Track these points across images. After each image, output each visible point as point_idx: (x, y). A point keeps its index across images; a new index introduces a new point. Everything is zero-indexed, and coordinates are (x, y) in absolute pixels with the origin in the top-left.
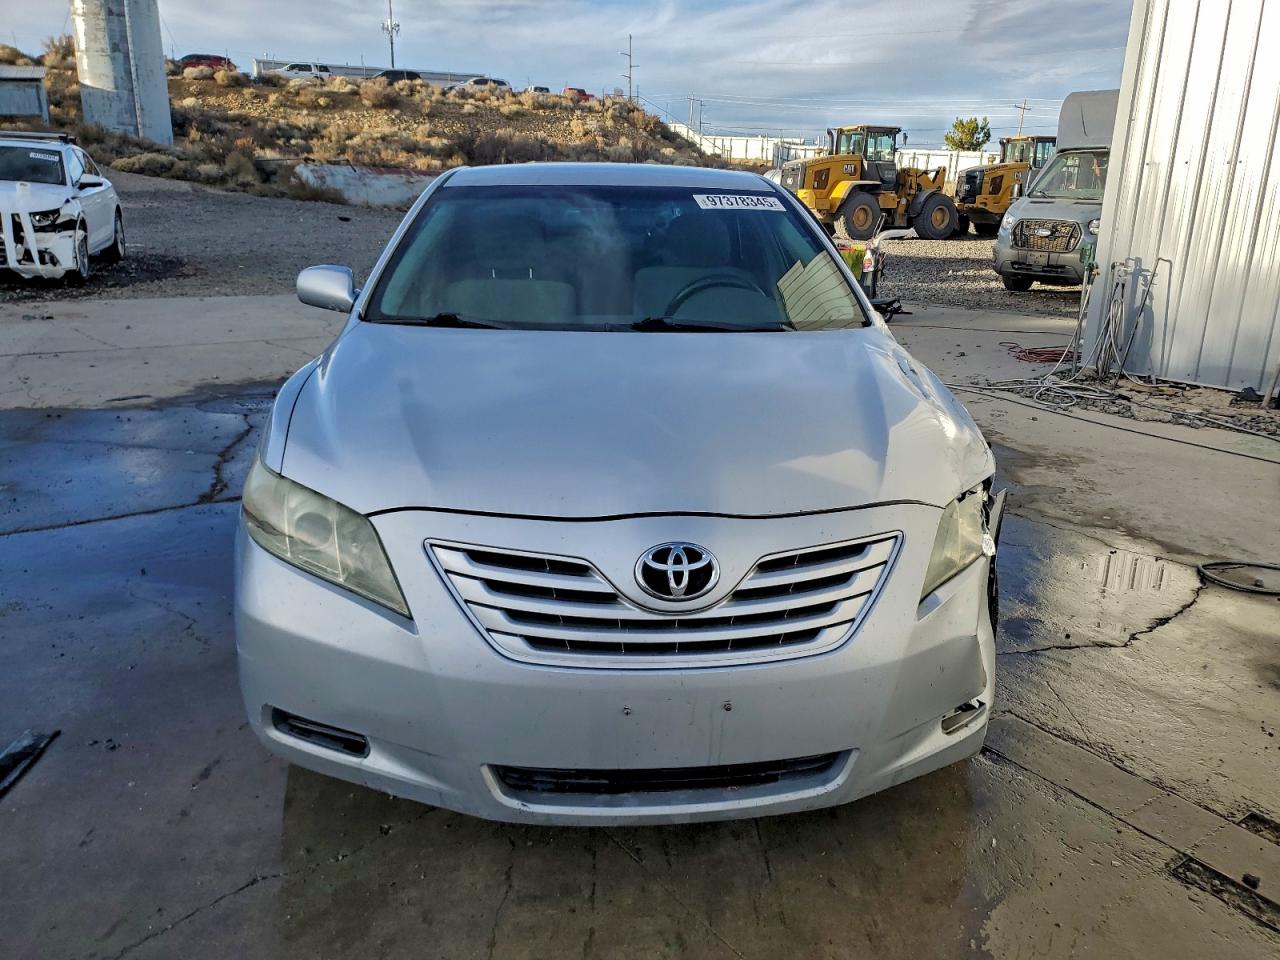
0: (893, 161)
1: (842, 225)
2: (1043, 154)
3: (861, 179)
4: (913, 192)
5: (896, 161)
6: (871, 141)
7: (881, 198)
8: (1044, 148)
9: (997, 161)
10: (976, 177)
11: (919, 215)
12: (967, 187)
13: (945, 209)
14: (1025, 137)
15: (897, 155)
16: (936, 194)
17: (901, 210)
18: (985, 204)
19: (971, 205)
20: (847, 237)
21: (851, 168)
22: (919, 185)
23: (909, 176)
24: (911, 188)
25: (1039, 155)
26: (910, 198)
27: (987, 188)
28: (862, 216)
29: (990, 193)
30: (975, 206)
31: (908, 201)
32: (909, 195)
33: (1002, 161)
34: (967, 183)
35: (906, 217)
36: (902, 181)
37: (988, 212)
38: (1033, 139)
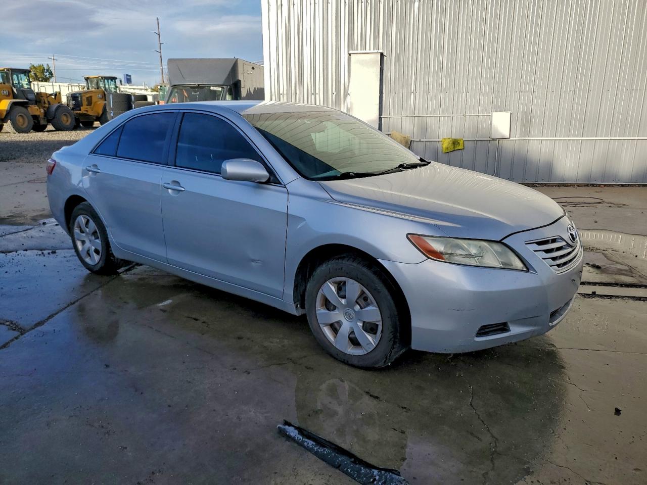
0: (30, 88)
1: (11, 125)
2: (109, 85)
3: (14, 98)
4: (47, 105)
5: (33, 88)
6: (15, 76)
7: (29, 109)
8: (108, 82)
9: (86, 89)
10: (78, 97)
11: (54, 118)
12: (74, 102)
13: (67, 114)
14: (97, 77)
15: (32, 84)
16: (60, 106)
17: (42, 116)
18: (87, 111)
19: (79, 112)
20: (15, 132)
21: (6, 92)
22: (48, 102)
23: (42, 97)
24: (45, 103)
25: (107, 86)
26: (45, 109)
27: (85, 102)
28: (21, 120)
29: (87, 105)
30: (81, 112)
31: (45, 110)
32: (44, 107)
33: (88, 89)
34: (73, 100)
35: (46, 119)
36: (39, 99)
37: (89, 115)
38: (102, 77)
